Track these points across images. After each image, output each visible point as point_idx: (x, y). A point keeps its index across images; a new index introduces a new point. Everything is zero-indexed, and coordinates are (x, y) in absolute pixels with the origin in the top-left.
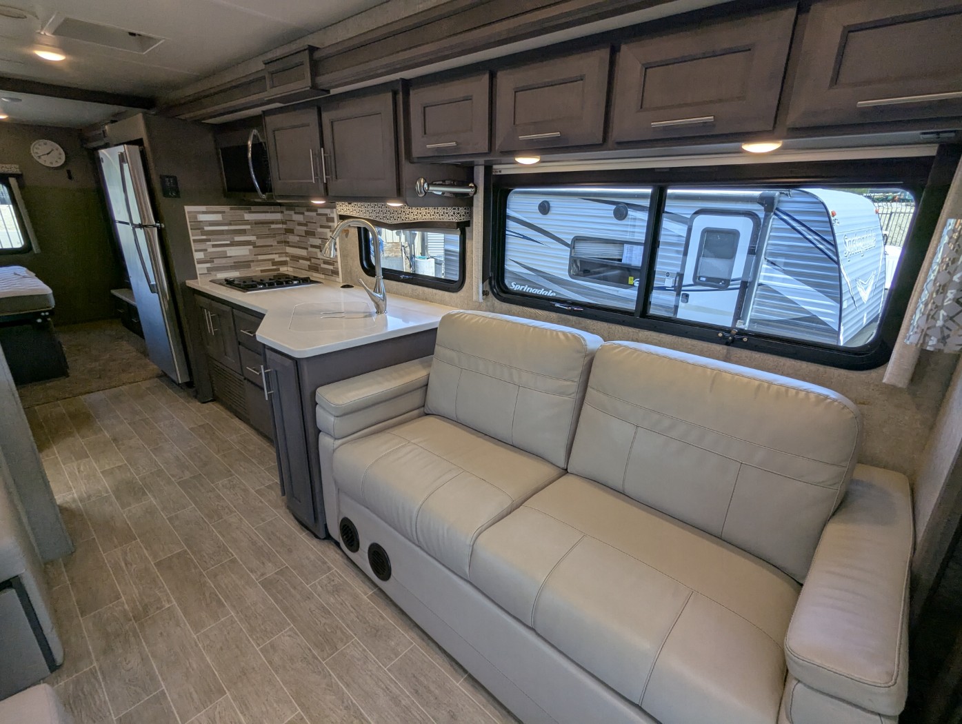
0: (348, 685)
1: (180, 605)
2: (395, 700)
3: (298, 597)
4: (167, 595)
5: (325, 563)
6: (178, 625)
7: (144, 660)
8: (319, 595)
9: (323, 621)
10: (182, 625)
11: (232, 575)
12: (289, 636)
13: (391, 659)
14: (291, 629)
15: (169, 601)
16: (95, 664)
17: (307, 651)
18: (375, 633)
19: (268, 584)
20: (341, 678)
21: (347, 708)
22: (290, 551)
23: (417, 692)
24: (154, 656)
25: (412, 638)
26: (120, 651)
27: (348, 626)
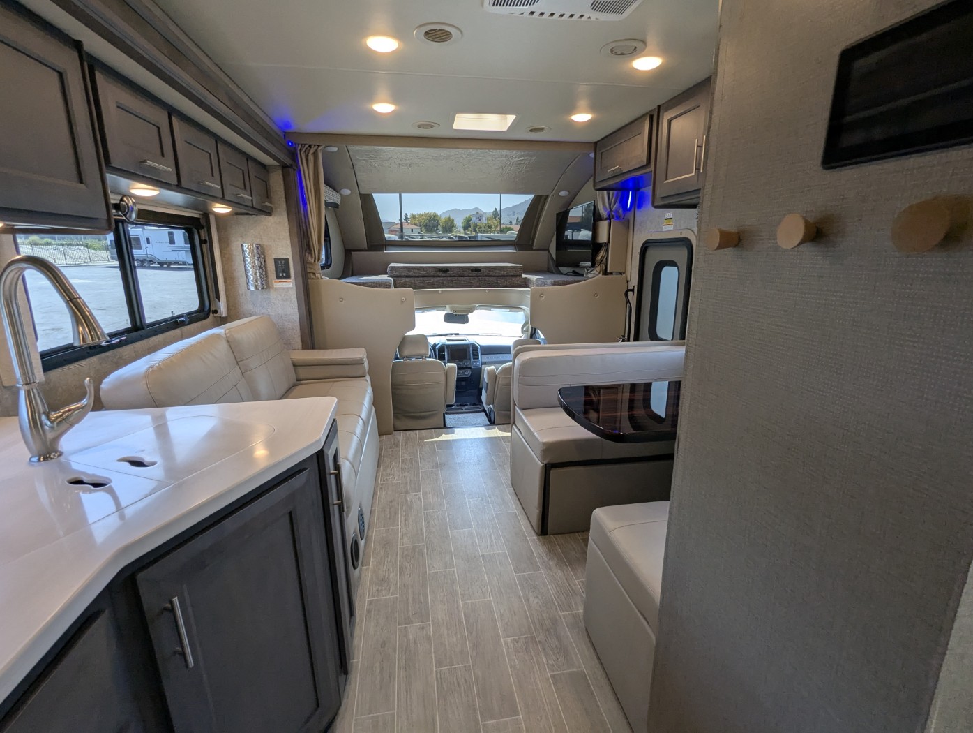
0: (422, 530)
1: (498, 635)
2: (407, 515)
3: (410, 591)
4: (508, 652)
5: (369, 611)
6: (502, 615)
7: (527, 600)
8: (396, 584)
9: (408, 565)
10: (499, 614)
11: (447, 643)
12: (433, 567)
13: (393, 530)
14: (429, 570)
15: (507, 645)
16: (561, 614)
17: (429, 553)
18: (386, 544)
19: (423, 616)
20: (422, 534)
21: (429, 522)
22: (384, 645)
23: (395, 514)
24: (520, 597)
25: (373, 532)
26: (545, 616)
27: (397, 555)
